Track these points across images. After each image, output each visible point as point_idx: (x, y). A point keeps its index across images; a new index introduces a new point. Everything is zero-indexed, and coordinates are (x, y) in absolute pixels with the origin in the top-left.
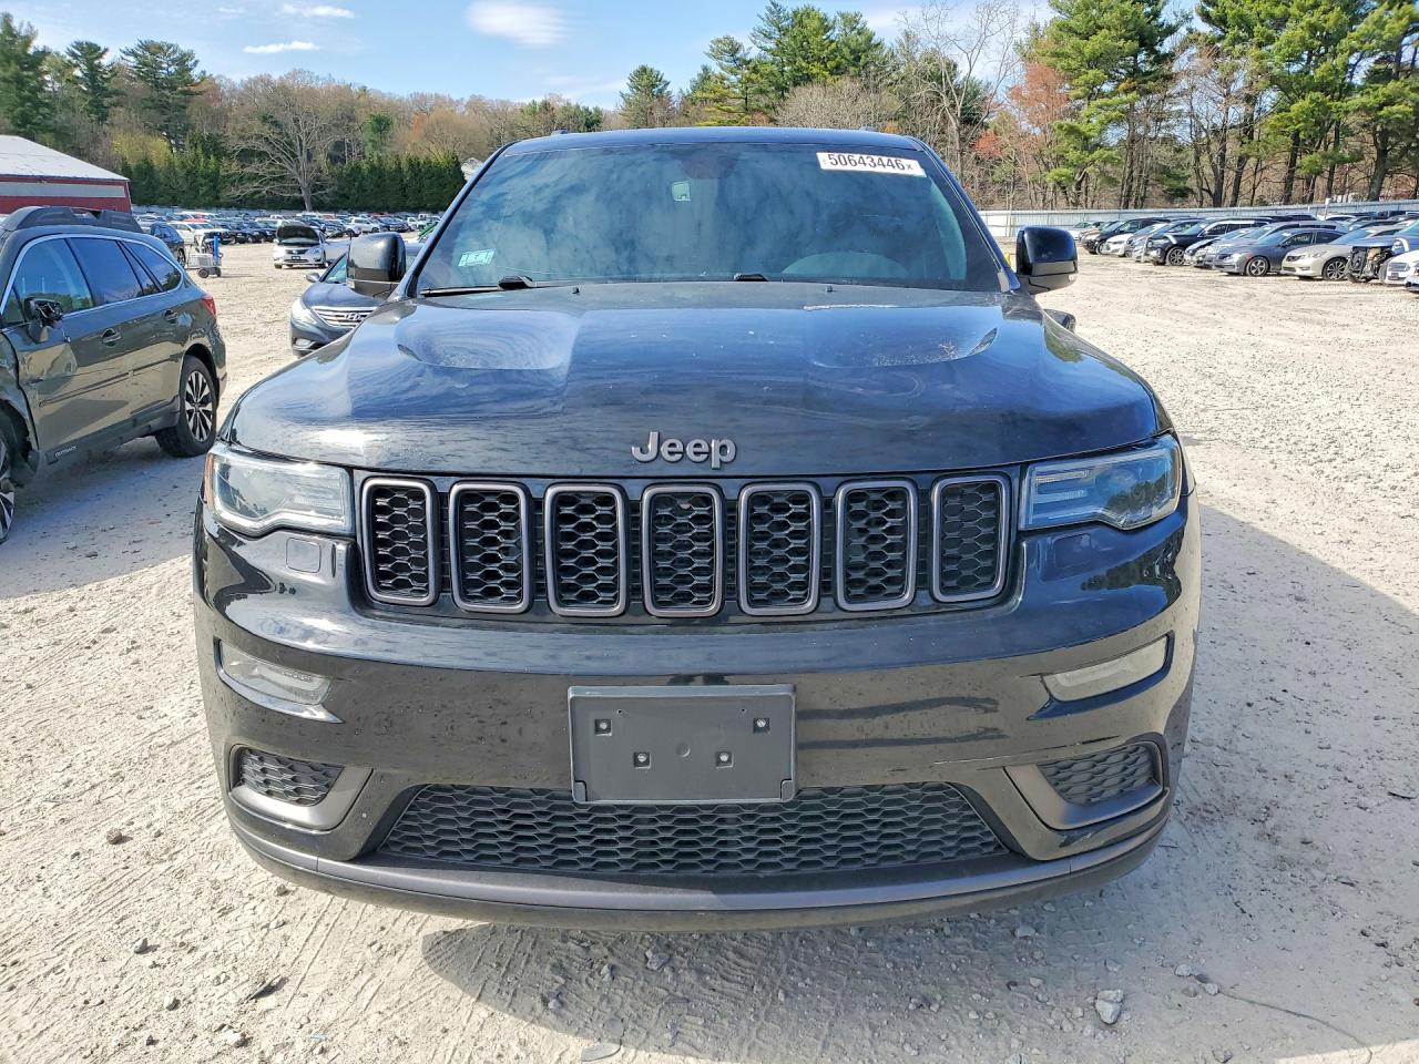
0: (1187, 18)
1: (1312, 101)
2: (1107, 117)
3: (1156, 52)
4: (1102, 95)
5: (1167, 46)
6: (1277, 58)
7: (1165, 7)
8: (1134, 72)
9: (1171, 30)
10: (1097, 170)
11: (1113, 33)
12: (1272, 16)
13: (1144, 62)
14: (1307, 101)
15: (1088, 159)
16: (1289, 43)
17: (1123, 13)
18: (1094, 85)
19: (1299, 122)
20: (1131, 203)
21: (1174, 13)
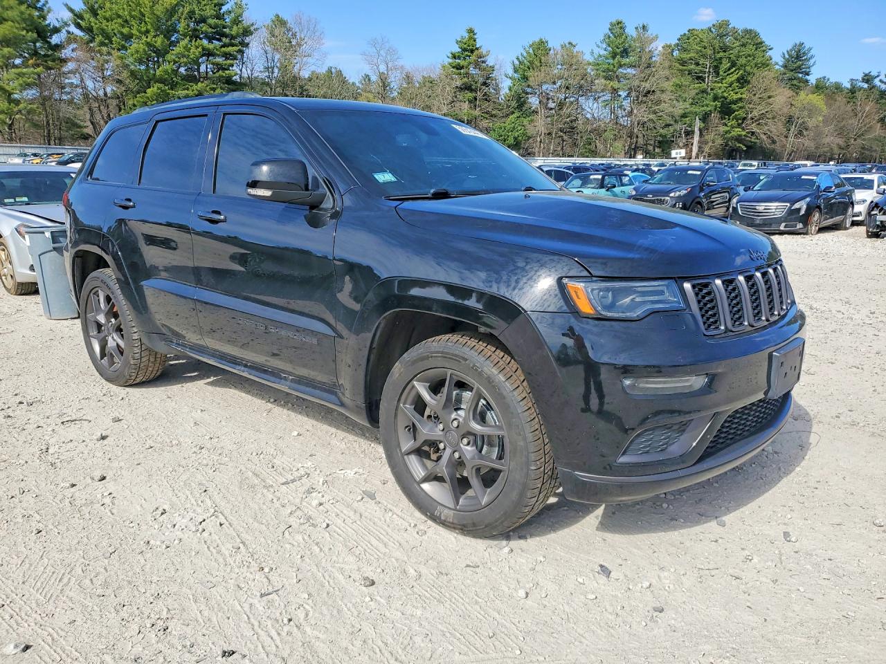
0: (66, 24)
1: (158, 89)
2: (24, 82)
3: (49, 43)
4: (15, 66)
5: (55, 40)
6: (131, 60)
7: (49, 14)
8: (35, 53)
9: (56, 30)
10: (24, 117)
11: (17, 25)
12: (122, 33)
13: (41, 47)
14: (156, 88)
15: (16, 109)
16: (137, 52)
17: (22, 13)
18: (9, 58)
19: (153, 100)
20: (52, 142)
21: (57, 19)
